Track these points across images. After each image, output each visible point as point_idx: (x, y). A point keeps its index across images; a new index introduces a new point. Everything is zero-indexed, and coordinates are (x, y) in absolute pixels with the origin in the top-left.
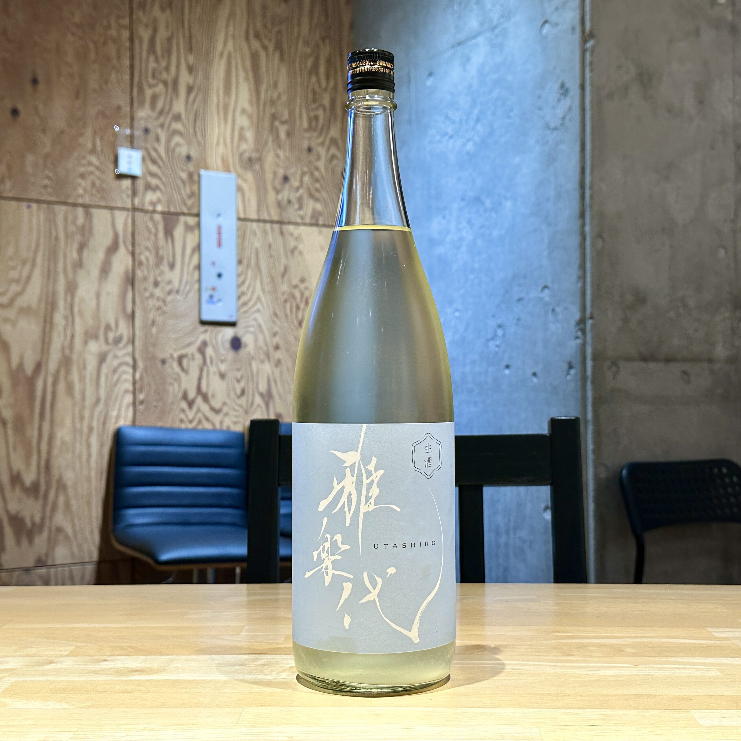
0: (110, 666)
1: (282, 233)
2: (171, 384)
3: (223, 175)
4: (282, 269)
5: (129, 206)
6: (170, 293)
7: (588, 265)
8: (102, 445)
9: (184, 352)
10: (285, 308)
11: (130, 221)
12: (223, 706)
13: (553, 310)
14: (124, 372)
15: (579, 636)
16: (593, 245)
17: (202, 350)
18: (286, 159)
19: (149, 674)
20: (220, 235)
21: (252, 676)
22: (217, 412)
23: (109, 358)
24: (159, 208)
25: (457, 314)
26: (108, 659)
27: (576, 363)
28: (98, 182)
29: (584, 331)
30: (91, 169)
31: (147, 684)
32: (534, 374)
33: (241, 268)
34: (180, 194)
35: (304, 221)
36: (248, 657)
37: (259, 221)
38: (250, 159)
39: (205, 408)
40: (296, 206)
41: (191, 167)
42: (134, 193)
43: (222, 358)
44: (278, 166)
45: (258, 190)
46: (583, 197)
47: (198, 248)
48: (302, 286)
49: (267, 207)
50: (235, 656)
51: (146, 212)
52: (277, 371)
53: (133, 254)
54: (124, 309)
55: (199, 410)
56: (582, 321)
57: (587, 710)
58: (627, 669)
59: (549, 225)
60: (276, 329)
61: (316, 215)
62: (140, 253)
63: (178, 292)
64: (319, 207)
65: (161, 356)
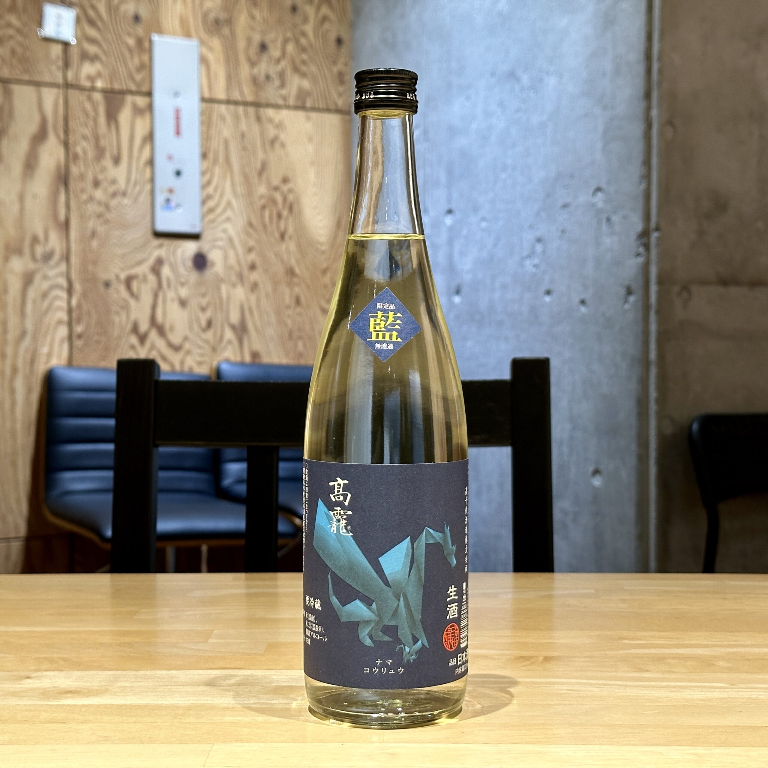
0: (35, 686)
1: (258, 119)
2: (118, 313)
3: (180, 42)
4: (259, 165)
5: (60, 81)
6: (114, 195)
7: (655, 161)
8: (29, 391)
9: (133, 271)
10: (262, 216)
11: (61, 101)
12: (186, 742)
13: (608, 220)
14: (57, 298)
15: (656, 644)
16: (661, 134)
17: (156, 269)
18: (264, 20)
19: (87, 697)
20: (179, 120)
21: (223, 699)
22: (177, 348)
23: (38, 278)
24: (99, 84)
25: (484, 225)
26: (33, 675)
27: (637, 286)
28: (19, 50)
29: (647, 247)
30: (11, 32)
31: (83, 710)
32: (583, 302)
33: (205, 164)
34: (126, 65)
35: (287, 104)
36: (218, 673)
37: (228, 102)
38: (217, 22)
39: (160, 344)
40: (277, 83)
41: (140, 31)
42: (67, 64)
43: (183, 280)
44: (252, 29)
45: (227, 60)
46: (649, 71)
47: (150, 138)
48: (285, 188)
49: (239, 84)
50: (201, 672)
51: (81, 89)
52: (253, 298)
53: (66, 145)
54: (55, 216)
55: (153, 347)
56: (645, 234)
57: (673, 747)
58: (722, 690)
59: (605, 108)
60: (251, 243)
61: (302, 95)
62: (76, 144)
63: (124, 194)
64: (306, 84)
65: (104, 276)
